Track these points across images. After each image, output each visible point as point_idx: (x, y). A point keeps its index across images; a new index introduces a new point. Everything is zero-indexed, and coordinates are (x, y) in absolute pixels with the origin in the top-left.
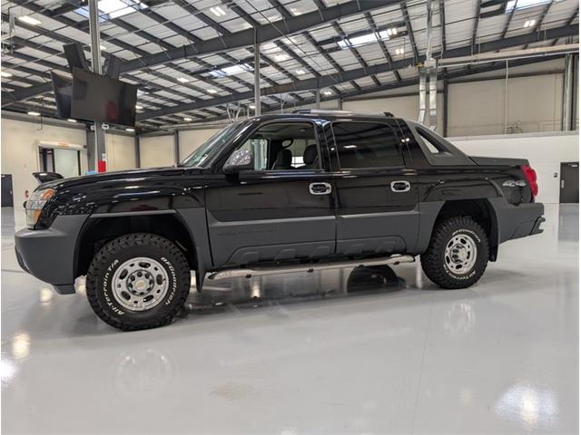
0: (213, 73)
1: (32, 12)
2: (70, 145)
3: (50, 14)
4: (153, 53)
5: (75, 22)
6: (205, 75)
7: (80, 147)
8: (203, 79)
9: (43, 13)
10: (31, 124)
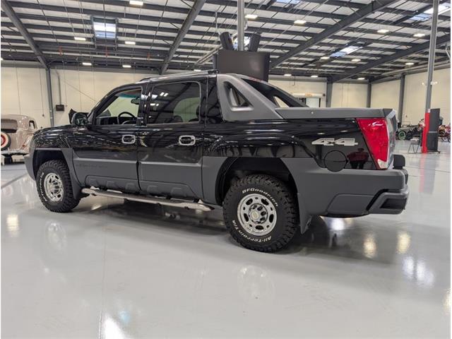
0: (415, 18)
1: (253, 10)
2: (313, 95)
3: (265, 8)
4: (349, 14)
5: (280, 8)
6: (407, 21)
7: (320, 95)
8: (409, 25)
9: (260, 9)
10: (288, 82)
